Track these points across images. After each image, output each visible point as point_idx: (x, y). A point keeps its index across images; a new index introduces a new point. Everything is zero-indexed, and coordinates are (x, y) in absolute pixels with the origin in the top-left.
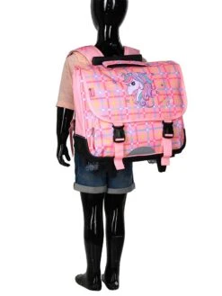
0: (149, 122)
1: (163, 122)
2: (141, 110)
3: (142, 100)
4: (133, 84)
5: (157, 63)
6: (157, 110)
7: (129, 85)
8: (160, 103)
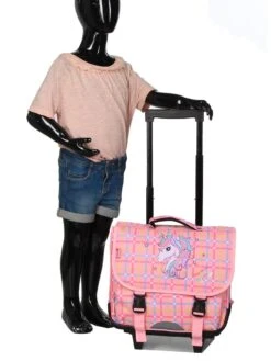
0: (178, 295)
1: (195, 297)
2: (169, 281)
3: (173, 269)
4: (169, 249)
5: (215, 228)
6: (188, 283)
7: (161, 251)
8: (194, 275)
